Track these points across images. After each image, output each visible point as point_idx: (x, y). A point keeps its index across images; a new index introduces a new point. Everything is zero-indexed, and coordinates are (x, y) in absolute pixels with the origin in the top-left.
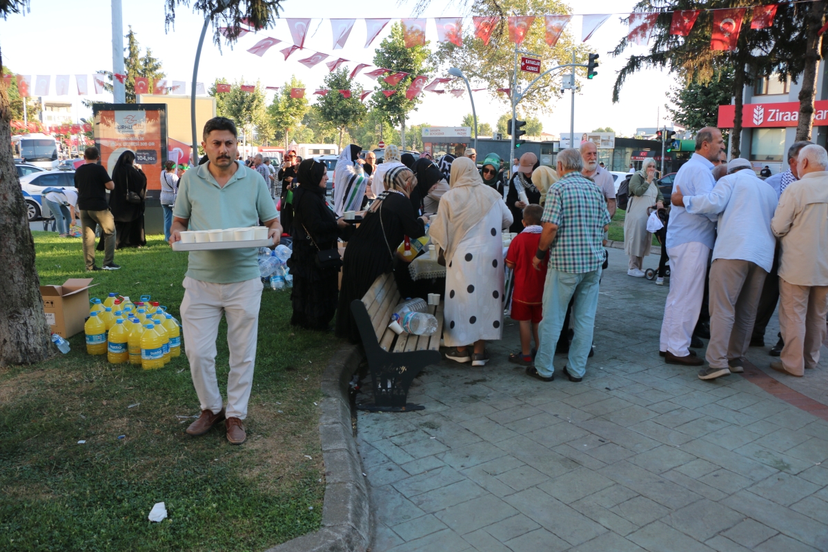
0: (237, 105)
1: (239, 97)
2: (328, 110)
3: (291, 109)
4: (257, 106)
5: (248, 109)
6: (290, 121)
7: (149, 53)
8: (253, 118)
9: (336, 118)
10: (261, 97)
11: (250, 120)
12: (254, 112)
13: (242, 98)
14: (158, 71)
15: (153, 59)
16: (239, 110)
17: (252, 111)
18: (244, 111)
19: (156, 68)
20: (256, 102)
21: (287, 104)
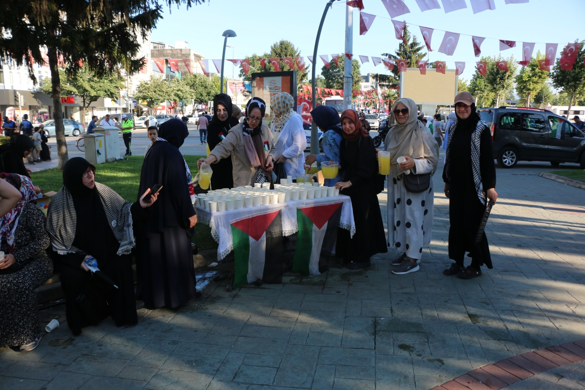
0: (493, 75)
1: (495, 70)
2: (560, 78)
3: (534, 78)
4: (509, 76)
5: (502, 79)
6: (531, 87)
7: (414, 39)
8: (505, 86)
9: (567, 84)
10: (513, 69)
11: (503, 87)
12: (506, 81)
13: (497, 71)
14: (420, 52)
15: (417, 44)
16: (495, 80)
17: (504, 80)
18: (498, 80)
19: (418, 49)
20: (508, 74)
21: (531, 75)
